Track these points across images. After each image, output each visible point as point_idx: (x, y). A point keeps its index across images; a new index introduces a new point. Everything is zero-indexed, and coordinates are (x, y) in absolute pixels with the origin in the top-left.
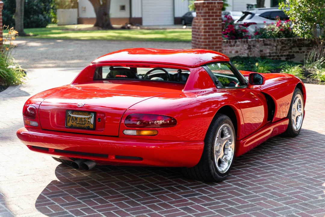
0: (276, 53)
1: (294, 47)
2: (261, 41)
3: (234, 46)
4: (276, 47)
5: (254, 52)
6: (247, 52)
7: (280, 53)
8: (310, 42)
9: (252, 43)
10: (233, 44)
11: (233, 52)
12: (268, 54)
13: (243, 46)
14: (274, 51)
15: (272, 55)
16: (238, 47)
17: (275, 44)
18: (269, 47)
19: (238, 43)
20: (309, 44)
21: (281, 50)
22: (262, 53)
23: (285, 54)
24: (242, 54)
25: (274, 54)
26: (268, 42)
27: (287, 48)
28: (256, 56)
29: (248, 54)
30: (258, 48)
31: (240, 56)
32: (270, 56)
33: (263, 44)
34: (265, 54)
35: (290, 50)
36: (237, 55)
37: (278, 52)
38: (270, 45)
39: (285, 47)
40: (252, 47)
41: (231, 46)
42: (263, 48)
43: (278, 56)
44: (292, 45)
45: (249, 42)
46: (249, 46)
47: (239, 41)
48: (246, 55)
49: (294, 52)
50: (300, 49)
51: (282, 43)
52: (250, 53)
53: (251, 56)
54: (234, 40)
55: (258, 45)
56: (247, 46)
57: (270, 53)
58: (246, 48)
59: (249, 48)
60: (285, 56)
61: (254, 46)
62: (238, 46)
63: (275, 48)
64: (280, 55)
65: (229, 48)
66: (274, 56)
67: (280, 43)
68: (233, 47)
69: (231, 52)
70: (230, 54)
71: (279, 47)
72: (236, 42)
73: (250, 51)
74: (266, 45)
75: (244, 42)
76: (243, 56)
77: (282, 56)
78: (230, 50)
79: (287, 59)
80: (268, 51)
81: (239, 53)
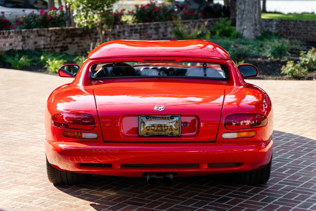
0: (50, 44)
1: (67, 37)
2: (35, 31)
3: (8, 37)
4: (50, 37)
5: (28, 44)
6: (21, 44)
7: (54, 44)
8: (82, 31)
9: (26, 34)
10: (6, 35)
11: (7, 45)
12: (42, 47)
13: (17, 37)
14: (48, 42)
15: (46, 47)
16: (12, 39)
17: (49, 35)
18: (43, 38)
19: (12, 34)
20: (81, 34)
21: (55, 41)
22: (36, 45)
23: (59, 45)
24: (17, 47)
25: (48, 46)
26: (42, 33)
27: (60, 39)
28: (30, 48)
29: (22, 47)
30: (32, 39)
31: (14, 48)
32: (44, 48)
33: (37, 34)
34: (39, 46)
35: (64, 41)
36: (11, 48)
37: (52, 43)
38: (44, 35)
39: (58, 38)
40: (26, 38)
41: (5, 38)
42: (38, 39)
43: (52, 48)
44: (66, 35)
45: (22, 33)
46: (23, 37)
47: (13, 32)
48: (20, 48)
49: (67, 43)
50: (73, 40)
51: (56, 33)
52: (24, 46)
53: (26, 49)
54: (8, 31)
55: (32, 36)
56: (21, 38)
57: (44, 45)
58: (20, 40)
59: (23, 40)
60: (59, 47)
61: (28, 37)
62: (11, 37)
63: (49, 39)
64: (54, 46)
65: (3, 40)
66: (48, 48)
67: (54, 34)
68: (6, 40)
69: (5, 45)
70: (4, 47)
71: (53, 38)
72: (9, 33)
73: (24, 43)
74: (40, 35)
75: (18, 32)
76: (17, 49)
77: (56, 47)
78: (4, 43)
79: (61, 51)
80: (42, 42)
81: (14, 45)
